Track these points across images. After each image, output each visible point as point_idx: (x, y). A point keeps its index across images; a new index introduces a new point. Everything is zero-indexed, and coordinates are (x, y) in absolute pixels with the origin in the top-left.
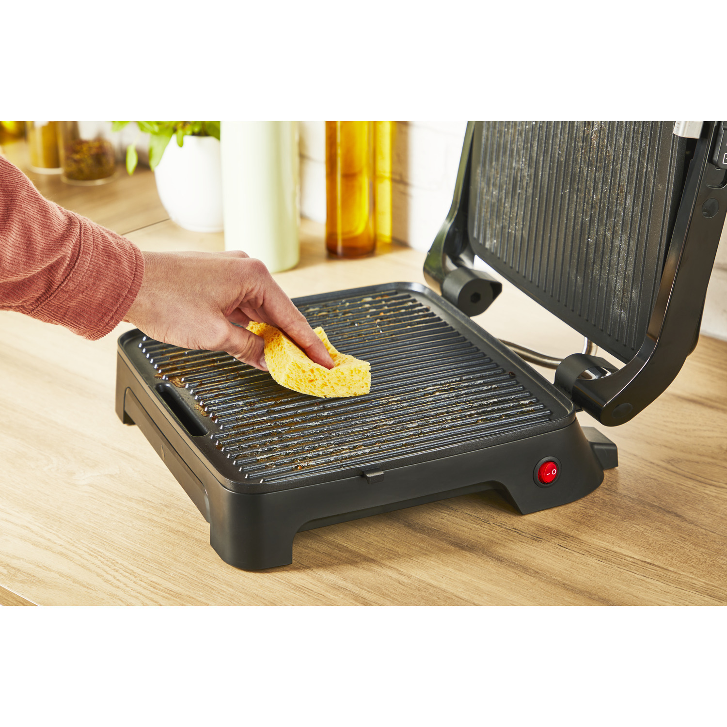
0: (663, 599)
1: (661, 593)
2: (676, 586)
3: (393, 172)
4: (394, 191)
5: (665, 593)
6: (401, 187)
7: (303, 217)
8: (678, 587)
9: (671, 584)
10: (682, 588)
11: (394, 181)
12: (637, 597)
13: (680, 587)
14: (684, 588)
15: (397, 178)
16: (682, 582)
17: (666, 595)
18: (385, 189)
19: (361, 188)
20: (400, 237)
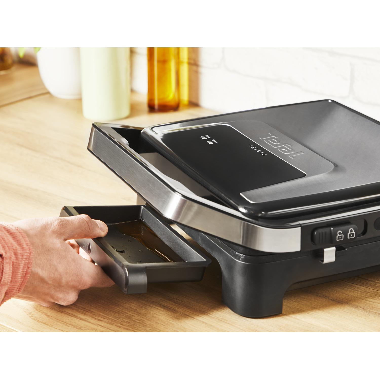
0: (365, 296)
1: (364, 293)
2: (373, 289)
3: (189, 59)
4: (190, 71)
5: (366, 292)
6: (194, 68)
7: (132, 91)
8: (375, 289)
9: (370, 288)
10: (377, 290)
11: (190, 64)
12: (348, 295)
13: (376, 289)
14: (378, 290)
15: (192, 62)
16: (377, 286)
17: (367, 294)
18: (185, 70)
19: (170, 70)
20: (194, 100)
